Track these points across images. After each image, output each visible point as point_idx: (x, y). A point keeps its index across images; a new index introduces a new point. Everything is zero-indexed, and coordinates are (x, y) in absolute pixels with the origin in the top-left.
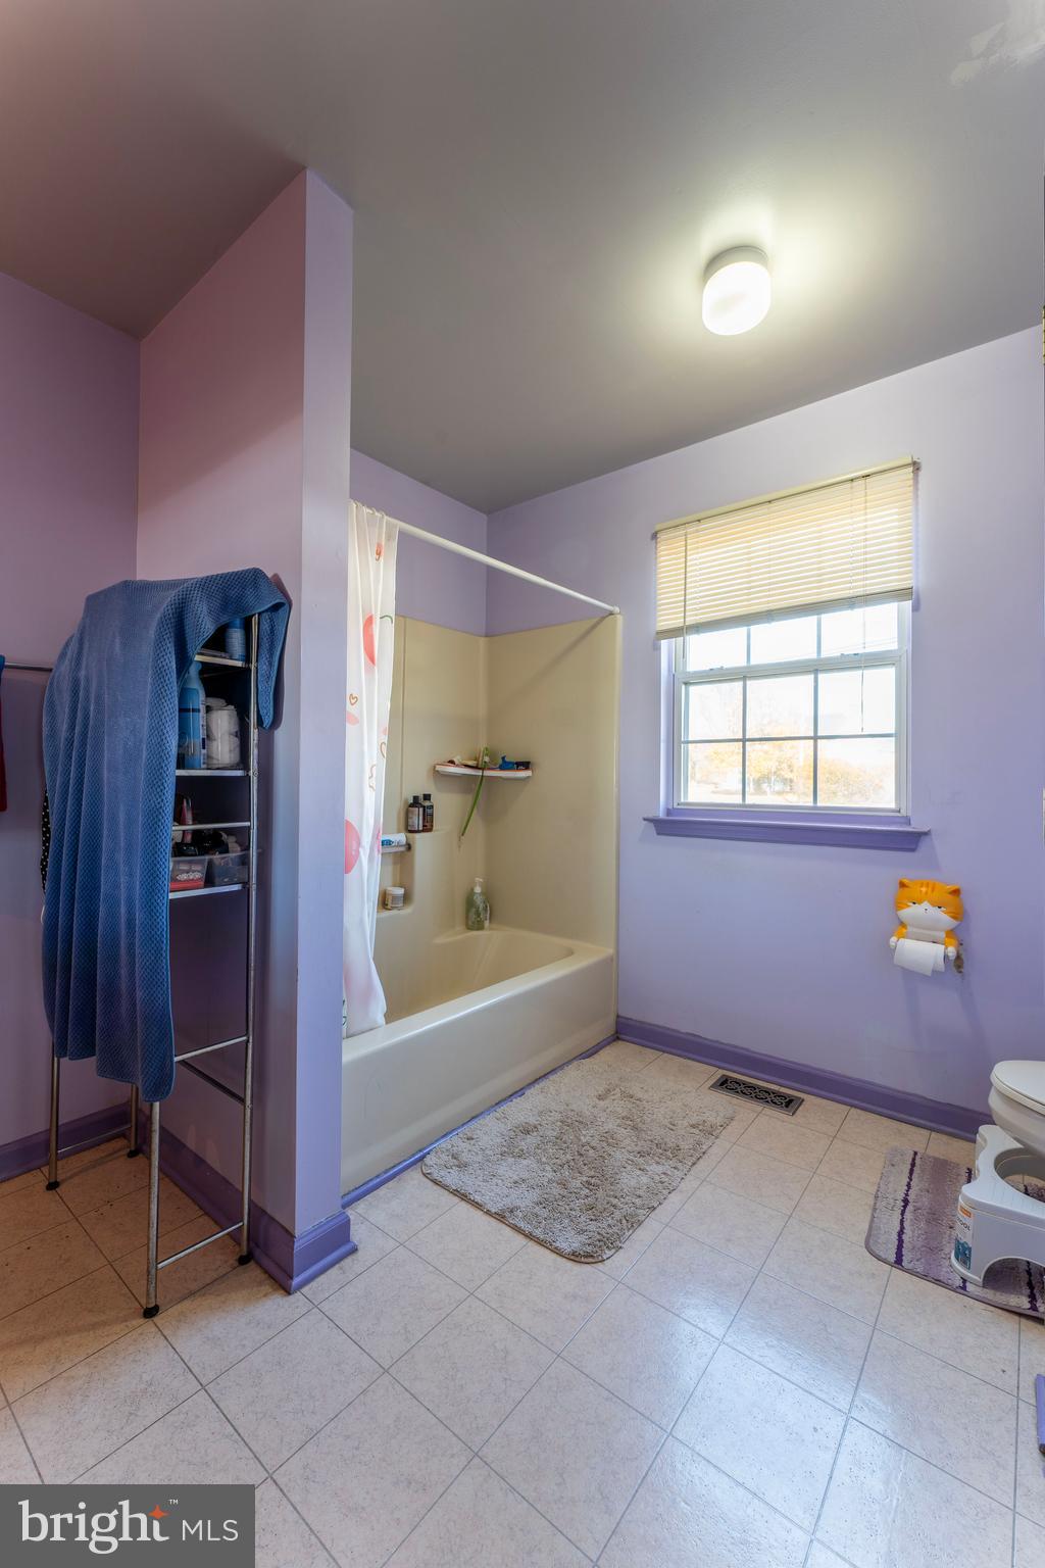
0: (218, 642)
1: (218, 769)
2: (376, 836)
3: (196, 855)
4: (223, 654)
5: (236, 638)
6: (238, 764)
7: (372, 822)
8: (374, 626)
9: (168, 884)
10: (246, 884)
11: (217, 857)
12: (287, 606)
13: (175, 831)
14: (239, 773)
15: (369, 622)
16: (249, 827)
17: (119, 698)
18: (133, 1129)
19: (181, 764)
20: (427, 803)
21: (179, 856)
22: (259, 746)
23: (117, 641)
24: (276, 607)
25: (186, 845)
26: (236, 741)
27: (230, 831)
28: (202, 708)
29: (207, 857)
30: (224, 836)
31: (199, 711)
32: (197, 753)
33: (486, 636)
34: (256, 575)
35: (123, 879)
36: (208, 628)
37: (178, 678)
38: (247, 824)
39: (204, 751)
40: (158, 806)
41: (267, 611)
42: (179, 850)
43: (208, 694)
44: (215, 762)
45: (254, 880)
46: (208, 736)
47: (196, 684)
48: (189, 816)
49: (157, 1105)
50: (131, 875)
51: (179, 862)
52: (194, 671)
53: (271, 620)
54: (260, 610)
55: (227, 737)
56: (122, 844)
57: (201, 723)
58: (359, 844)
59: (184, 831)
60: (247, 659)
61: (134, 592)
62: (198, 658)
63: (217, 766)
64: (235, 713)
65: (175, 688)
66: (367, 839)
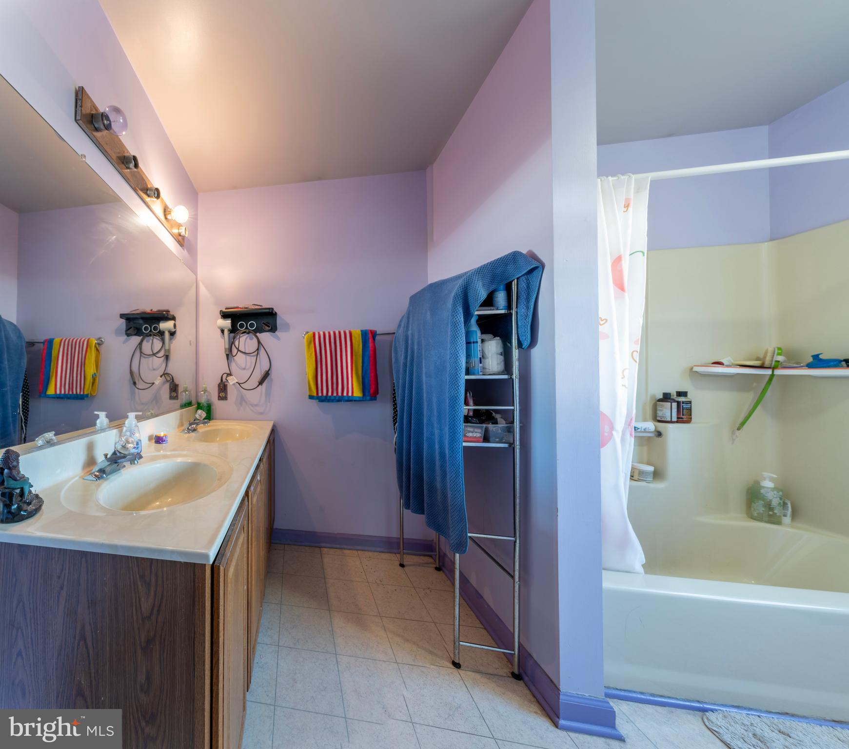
0: (489, 302)
1: (490, 375)
2: (628, 423)
3: (477, 423)
4: (492, 308)
5: (501, 298)
6: (503, 372)
7: (624, 412)
8: (623, 262)
9: (462, 438)
10: (512, 445)
11: (491, 426)
12: (540, 269)
13: (464, 410)
14: (505, 377)
15: (618, 260)
16: (513, 410)
17: (431, 341)
18: (437, 556)
19: (468, 373)
20: (682, 399)
21: (467, 423)
22: (519, 360)
23: (429, 313)
24: (531, 271)
25: (470, 417)
26: (502, 358)
27: (497, 411)
28: (479, 341)
29: (484, 425)
30: (494, 414)
31: (477, 342)
32: (476, 365)
33: (772, 240)
34: (515, 256)
35: (436, 432)
36: (483, 295)
37: (465, 326)
38: (512, 408)
39: (480, 365)
40: (456, 395)
41: (523, 275)
42: (467, 419)
43: (482, 333)
44: (487, 370)
45: (517, 443)
46: (483, 356)
47: (475, 328)
48: (471, 402)
49: (457, 555)
50: (441, 429)
51: (467, 426)
52: (473, 321)
53: (527, 280)
54: (518, 276)
55: (495, 356)
56: (435, 414)
57: (479, 349)
58: (612, 428)
59: (469, 410)
60: (509, 307)
61: (437, 288)
62: (477, 313)
63: (489, 373)
64: (501, 341)
65: (464, 332)
66: (620, 424)
